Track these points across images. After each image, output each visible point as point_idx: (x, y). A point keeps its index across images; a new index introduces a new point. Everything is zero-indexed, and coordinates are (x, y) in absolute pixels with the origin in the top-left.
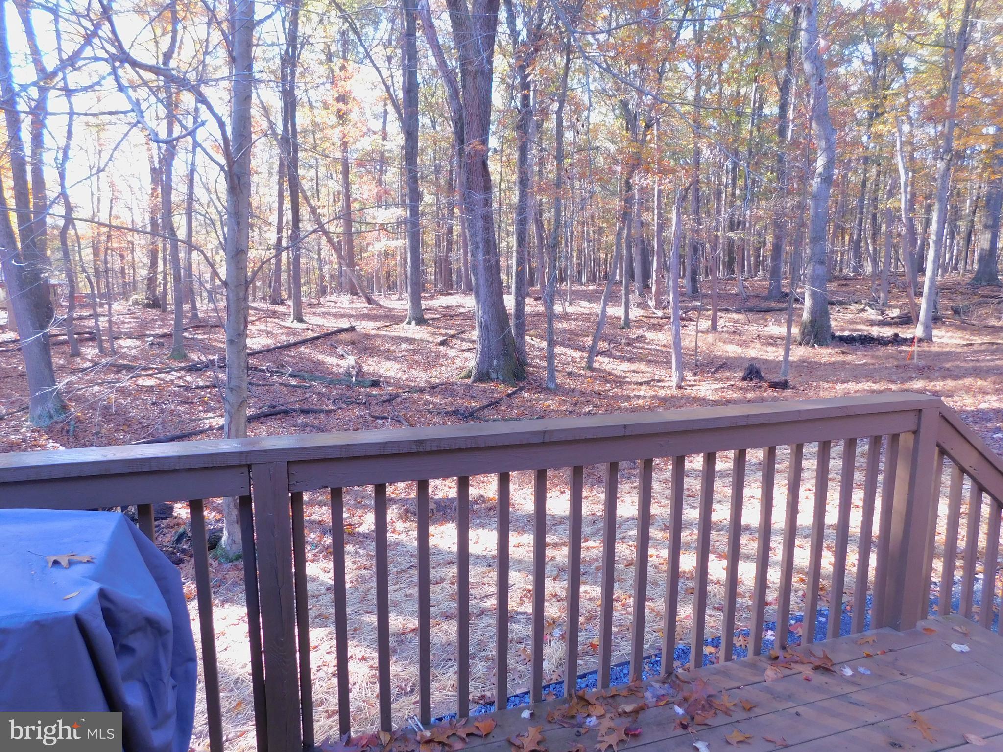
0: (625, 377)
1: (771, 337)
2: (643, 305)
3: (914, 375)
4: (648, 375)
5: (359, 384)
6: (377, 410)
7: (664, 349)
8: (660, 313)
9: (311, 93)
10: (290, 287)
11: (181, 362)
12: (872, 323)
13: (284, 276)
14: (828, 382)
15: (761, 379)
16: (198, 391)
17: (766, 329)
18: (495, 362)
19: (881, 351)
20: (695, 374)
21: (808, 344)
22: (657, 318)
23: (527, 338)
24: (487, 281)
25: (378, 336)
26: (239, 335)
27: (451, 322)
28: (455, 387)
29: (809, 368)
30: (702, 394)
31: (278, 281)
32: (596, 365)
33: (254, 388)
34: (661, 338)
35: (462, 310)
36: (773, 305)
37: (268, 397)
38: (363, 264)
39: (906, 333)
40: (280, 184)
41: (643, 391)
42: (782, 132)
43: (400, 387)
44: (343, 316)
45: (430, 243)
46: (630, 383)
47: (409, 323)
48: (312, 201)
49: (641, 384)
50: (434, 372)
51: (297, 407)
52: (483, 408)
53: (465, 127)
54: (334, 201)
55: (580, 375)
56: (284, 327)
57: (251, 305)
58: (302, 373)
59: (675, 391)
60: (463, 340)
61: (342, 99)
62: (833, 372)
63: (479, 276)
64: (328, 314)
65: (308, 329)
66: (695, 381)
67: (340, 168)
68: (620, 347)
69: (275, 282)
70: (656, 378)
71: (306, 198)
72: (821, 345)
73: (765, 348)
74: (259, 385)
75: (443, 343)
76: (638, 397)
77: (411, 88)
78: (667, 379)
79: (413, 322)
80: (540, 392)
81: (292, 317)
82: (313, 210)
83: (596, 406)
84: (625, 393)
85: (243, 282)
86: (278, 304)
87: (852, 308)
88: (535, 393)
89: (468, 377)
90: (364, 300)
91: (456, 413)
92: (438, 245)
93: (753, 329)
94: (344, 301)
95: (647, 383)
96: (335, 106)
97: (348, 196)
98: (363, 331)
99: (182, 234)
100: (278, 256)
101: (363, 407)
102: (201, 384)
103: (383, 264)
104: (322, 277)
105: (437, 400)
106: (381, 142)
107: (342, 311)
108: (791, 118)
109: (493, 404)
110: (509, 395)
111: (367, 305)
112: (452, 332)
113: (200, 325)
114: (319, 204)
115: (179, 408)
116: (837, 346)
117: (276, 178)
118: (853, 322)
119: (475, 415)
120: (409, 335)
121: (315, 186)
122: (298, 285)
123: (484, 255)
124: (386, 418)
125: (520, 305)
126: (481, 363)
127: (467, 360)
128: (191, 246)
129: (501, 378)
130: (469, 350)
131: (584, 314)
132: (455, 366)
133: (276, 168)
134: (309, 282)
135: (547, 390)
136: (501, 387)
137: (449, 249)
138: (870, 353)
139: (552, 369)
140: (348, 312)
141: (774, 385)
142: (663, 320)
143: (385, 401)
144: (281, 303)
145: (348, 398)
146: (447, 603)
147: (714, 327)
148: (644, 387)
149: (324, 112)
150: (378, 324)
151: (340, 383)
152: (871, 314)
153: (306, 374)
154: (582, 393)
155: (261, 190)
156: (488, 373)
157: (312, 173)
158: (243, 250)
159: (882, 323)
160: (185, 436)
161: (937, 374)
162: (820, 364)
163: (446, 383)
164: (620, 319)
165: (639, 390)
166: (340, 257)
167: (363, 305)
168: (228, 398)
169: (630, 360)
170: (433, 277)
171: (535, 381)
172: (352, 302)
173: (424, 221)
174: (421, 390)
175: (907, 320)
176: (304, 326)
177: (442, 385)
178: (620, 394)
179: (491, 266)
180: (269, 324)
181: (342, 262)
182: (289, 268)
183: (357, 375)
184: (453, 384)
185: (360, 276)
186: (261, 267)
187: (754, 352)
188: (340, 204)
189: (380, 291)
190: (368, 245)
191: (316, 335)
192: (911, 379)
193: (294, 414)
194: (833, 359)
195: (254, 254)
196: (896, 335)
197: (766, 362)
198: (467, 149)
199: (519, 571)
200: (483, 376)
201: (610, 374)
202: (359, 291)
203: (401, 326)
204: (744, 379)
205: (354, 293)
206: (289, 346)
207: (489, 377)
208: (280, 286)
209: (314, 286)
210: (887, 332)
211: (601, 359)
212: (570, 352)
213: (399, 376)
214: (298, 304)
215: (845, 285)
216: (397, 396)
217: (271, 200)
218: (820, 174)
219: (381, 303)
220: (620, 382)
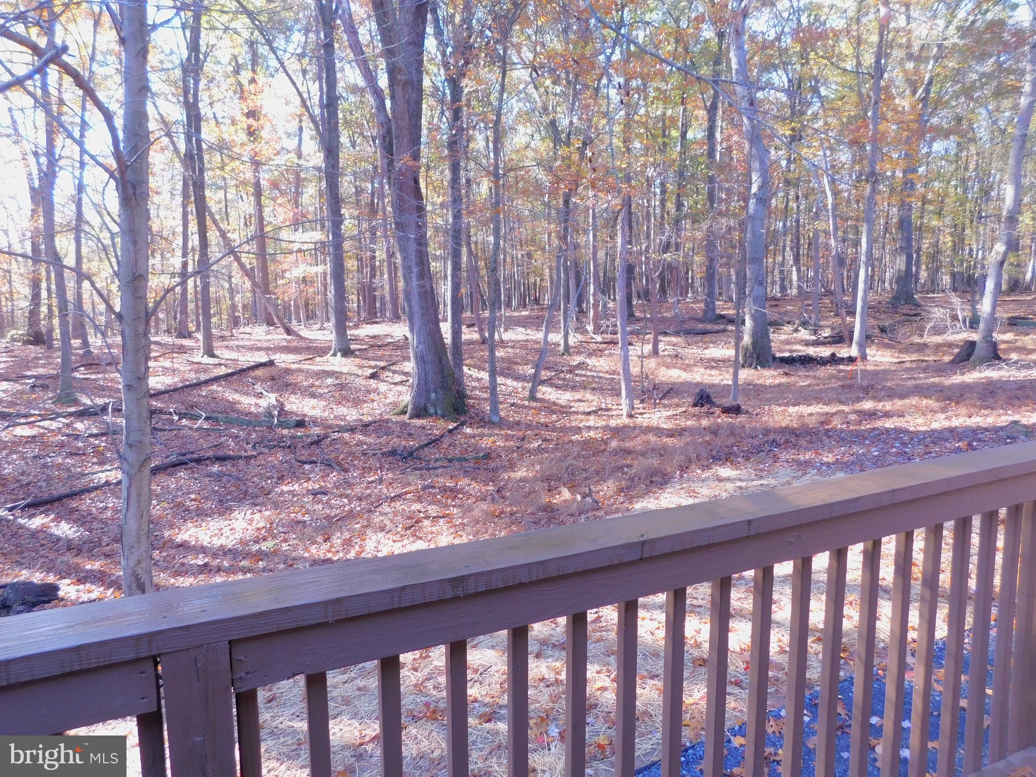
0: (571, 407)
1: (713, 360)
2: (581, 330)
3: (861, 395)
4: (595, 403)
5: (282, 425)
6: (304, 454)
7: (607, 376)
8: (599, 338)
9: (218, 107)
10: (198, 319)
11: (70, 407)
12: (807, 343)
13: (191, 306)
14: (779, 405)
15: (712, 404)
16: (91, 440)
17: (706, 351)
18: (433, 396)
19: (823, 372)
20: (642, 401)
21: (750, 366)
22: (597, 343)
23: (465, 369)
24: (421, 308)
25: (300, 370)
26: (139, 379)
27: (380, 353)
28: (390, 424)
29: (757, 391)
30: (654, 423)
31: (184, 312)
32: (539, 395)
33: (160, 434)
34: (601, 364)
35: (390, 340)
36: (709, 327)
37: (176, 443)
38: (279, 291)
39: (843, 352)
40: (184, 206)
41: (592, 421)
42: (711, 153)
43: (330, 427)
44: (259, 349)
45: (352, 269)
46: (577, 413)
47: (334, 355)
48: (221, 225)
49: (589, 414)
50: (366, 408)
51: (210, 454)
52: (422, 447)
53: (395, 141)
54: (246, 224)
55: (523, 406)
56: (193, 363)
57: (153, 339)
58: (216, 415)
59: (626, 420)
60: (394, 372)
61: (252, 114)
62: (780, 394)
63: (412, 303)
64: (243, 347)
65: (220, 364)
66: (644, 408)
67: (251, 190)
68: (562, 375)
69: (181, 313)
70: (603, 406)
71: (215, 221)
72: (763, 367)
73: (708, 371)
74: (165, 430)
75: (373, 376)
76: (589, 428)
77: (331, 102)
78: (615, 407)
79: (339, 354)
80: (483, 427)
81: (202, 351)
82: (223, 234)
83: (545, 440)
84: (574, 424)
85: (143, 314)
86: (185, 337)
87: (785, 328)
88: (478, 428)
89: (404, 412)
90: (282, 330)
91: (393, 453)
92: (360, 270)
93: (693, 352)
94: (259, 333)
95: (595, 412)
96: (244, 122)
97: (261, 218)
98: (283, 365)
99: (70, 261)
100: (183, 283)
101: (287, 451)
102: (95, 431)
103: (301, 292)
104: (234, 307)
105: (370, 440)
106: (296, 161)
107: (259, 345)
108: (719, 140)
109: (433, 441)
110: (450, 431)
111: (285, 336)
112: (382, 364)
113: (91, 362)
114: (229, 227)
115: (68, 460)
116: (779, 367)
117: (179, 199)
118: (788, 342)
119: (415, 454)
120: (336, 369)
121: (224, 209)
122: (208, 316)
123: (418, 280)
124: (315, 462)
125: (456, 333)
126: (417, 397)
127: (400, 393)
128: (81, 276)
129: (439, 412)
130: (402, 383)
131: (520, 341)
132: (388, 401)
133: (179, 186)
134: (219, 313)
135: (490, 424)
136: (441, 423)
137: (373, 276)
138: (811, 373)
139: (494, 401)
140: (265, 345)
141: (727, 410)
142: (603, 346)
143: (312, 443)
144: (189, 336)
145: (269, 441)
146: (412, 697)
147: (655, 352)
148: (592, 417)
149: (232, 129)
150: (299, 357)
151: (260, 424)
152: (804, 334)
153: (220, 416)
154: (529, 426)
155: (163, 213)
156: (425, 408)
157: (221, 194)
158: (141, 276)
159: (816, 343)
160: (76, 495)
161: (883, 393)
162: (765, 386)
163: (380, 420)
164: (559, 345)
165: (588, 420)
166: (254, 284)
167: (281, 337)
168: (126, 456)
169: (574, 388)
170: (356, 305)
171: (477, 415)
172: (268, 333)
173: (347, 245)
174: (352, 430)
175: (839, 338)
176: (216, 361)
177: (375, 422)
178: (568, 425)
179: (426, 291)
180: (175, 360)
181: (257, 290)
182: (196, 298)
183: (279, 415)
184: (388, 421)
185: (276, 306)
186: (163, 297)
187: (700, 376)
188: (252, 227)
189: (299, 321)
190: (284, 271)
191: (230, 371)
192: (859, 400)
193: (208, 462)
194: (777, 381)
195: (157, 283)
196: (833, 355)
197: (712, 386)
198: (398, 165)
199: (493, 647)
200: (420, 412)
201: (554, 404)
202: (276, 320)
203: (325, 358)
204: (695, 405)
205: (270, 323)
206: (199, 384)
207: (427, 412)
208: (187, 316)
209: (225, 317)
210: (825, 352)
211: (543, 389)
212: (509, 382)
213: (326, 414)
214: (208, 337)
215: (776, 306)
216: (326, 437)
217: (174, 224)
218: (755, 194)
219: (301, 333)
220: (566, 413)
